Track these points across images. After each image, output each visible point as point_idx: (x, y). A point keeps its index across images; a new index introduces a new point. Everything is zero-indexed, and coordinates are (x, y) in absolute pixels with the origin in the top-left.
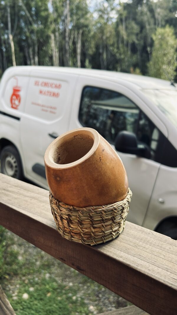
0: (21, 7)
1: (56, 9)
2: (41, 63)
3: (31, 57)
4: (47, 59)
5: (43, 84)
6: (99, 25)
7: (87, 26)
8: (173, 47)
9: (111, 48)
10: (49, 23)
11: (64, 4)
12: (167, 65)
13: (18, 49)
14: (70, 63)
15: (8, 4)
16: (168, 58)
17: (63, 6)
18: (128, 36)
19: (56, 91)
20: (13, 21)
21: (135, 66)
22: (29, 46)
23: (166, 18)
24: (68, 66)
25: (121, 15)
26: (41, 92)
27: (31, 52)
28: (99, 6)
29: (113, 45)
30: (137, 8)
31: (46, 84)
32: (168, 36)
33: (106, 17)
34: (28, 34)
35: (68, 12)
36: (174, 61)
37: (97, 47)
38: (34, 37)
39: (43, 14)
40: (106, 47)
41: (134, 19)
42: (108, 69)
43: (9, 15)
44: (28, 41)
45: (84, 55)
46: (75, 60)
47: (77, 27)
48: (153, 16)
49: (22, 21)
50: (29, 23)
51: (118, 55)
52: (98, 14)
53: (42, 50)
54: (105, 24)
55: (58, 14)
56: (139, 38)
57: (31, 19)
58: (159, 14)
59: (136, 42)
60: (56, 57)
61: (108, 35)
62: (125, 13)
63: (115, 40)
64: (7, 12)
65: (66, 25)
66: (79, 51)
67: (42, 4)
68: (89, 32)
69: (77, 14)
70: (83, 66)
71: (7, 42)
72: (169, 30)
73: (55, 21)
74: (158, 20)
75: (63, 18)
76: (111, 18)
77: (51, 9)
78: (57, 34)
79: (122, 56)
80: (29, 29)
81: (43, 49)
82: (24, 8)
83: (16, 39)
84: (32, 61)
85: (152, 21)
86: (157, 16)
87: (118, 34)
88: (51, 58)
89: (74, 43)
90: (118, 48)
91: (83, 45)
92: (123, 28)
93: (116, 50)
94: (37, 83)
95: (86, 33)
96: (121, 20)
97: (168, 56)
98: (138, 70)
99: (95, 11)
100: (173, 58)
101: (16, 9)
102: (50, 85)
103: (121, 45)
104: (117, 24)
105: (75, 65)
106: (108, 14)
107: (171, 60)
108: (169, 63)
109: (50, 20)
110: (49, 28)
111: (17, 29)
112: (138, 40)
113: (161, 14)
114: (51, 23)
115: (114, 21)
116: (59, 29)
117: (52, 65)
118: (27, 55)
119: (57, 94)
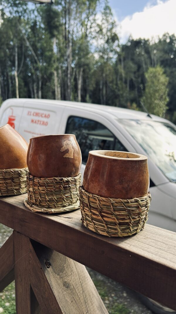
0: (27, 47)
1: (60, 50)
2: (43, 97)
3: (35, 91)
4: (50, 94)
5: (35, 114)
6: (99, 64)
7: (88, 65)
8: (164, 84)
9: (111, 85)
10: (52, 62)
11: (67, 46)
12: (159, 100)
13: (23, 84)
14: (71, 97)
15: (16, 45)
16: (159, 94)
17: (66, 47)
18: (126, 74)
19: (45, 120)
20: (19, 60)
21: (132, 101)
22: (34, 82)
23: (162, 59)
24: (69, 100)
25: (119, 55)
26: (32, 121)
27: (35, 88)
28: (99, 47)
29: (112, 82)
30: (135, 50)
31: (37, 114)
32: (159, 74)
33: (106, 57)
34: (33, 71)
35: (70, 53)
36: (166, 97)
37: (97, 84)
38: (38, 73)
39: (48, 54)
40: (106, 84)
41: (132, 60)
42: (107, 104)
43: (16, 54)
44: (33, 77)
45: (85, 90)
46: (76, 95)
47: (79, 65)
48: (150, 57)
49: (28, 59)
50: (34, 62)
51: (116, 91)
52: (98, 55)
53: (45, 85)
54: (105, 63)
55: (61, 54)
56: (136, 76)
57: (36, 58)
58: (155, 55)
59: (134, 79)
60: (58, 92)
61: (108, 72)
62: (123, 54)
63: (114, 77)
64: (15, 52)
65: (68, 63)
66: (80, 86)
67: (47, 45)
68: (90, 69)
69: (78, 54)
70: (84, 100)
71: (13, 78)
72: (159, 70)
73: (58, 60)
74: (154, 60)
75: (65, 58)
76: (111, 58)
77: (55, 50)
78: (60, 71)
79: (121, 92)
80: (34, 67)
81: (47, 84)
82: (31, 48)
83: (21, 75)
84: (36, 95)
85: (148, 61)
86: (152, 56)
87: (116, 72)
88: (54, 92)
89: (76, 80)
90: (117, 84)
91: (84, 82)
92: (122, 67)
93: (115, 87)
94: (29, 114)
95: (88, 70)
96: (119, 60)
97: (160, 92)
98: (134, 105)
99: (96, 51)
100: (165, 93)
101: (23, 49)
102: (40, 115)
103: (119, 82)
104: (117, 64)
105: (75, 99)
106: (108, 54)
107: (162, 96)
108: (161, 98)
109: (53, 59)
110: (52, 66)
111: (23, 67)
112: (135, 77)
113: (157, 55)
114: (54, 62)
115: (114, 60)
116: (62, 67)
117: (54, 98)
118: (31, 89)
119: (46, 123)
